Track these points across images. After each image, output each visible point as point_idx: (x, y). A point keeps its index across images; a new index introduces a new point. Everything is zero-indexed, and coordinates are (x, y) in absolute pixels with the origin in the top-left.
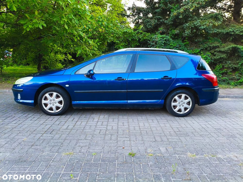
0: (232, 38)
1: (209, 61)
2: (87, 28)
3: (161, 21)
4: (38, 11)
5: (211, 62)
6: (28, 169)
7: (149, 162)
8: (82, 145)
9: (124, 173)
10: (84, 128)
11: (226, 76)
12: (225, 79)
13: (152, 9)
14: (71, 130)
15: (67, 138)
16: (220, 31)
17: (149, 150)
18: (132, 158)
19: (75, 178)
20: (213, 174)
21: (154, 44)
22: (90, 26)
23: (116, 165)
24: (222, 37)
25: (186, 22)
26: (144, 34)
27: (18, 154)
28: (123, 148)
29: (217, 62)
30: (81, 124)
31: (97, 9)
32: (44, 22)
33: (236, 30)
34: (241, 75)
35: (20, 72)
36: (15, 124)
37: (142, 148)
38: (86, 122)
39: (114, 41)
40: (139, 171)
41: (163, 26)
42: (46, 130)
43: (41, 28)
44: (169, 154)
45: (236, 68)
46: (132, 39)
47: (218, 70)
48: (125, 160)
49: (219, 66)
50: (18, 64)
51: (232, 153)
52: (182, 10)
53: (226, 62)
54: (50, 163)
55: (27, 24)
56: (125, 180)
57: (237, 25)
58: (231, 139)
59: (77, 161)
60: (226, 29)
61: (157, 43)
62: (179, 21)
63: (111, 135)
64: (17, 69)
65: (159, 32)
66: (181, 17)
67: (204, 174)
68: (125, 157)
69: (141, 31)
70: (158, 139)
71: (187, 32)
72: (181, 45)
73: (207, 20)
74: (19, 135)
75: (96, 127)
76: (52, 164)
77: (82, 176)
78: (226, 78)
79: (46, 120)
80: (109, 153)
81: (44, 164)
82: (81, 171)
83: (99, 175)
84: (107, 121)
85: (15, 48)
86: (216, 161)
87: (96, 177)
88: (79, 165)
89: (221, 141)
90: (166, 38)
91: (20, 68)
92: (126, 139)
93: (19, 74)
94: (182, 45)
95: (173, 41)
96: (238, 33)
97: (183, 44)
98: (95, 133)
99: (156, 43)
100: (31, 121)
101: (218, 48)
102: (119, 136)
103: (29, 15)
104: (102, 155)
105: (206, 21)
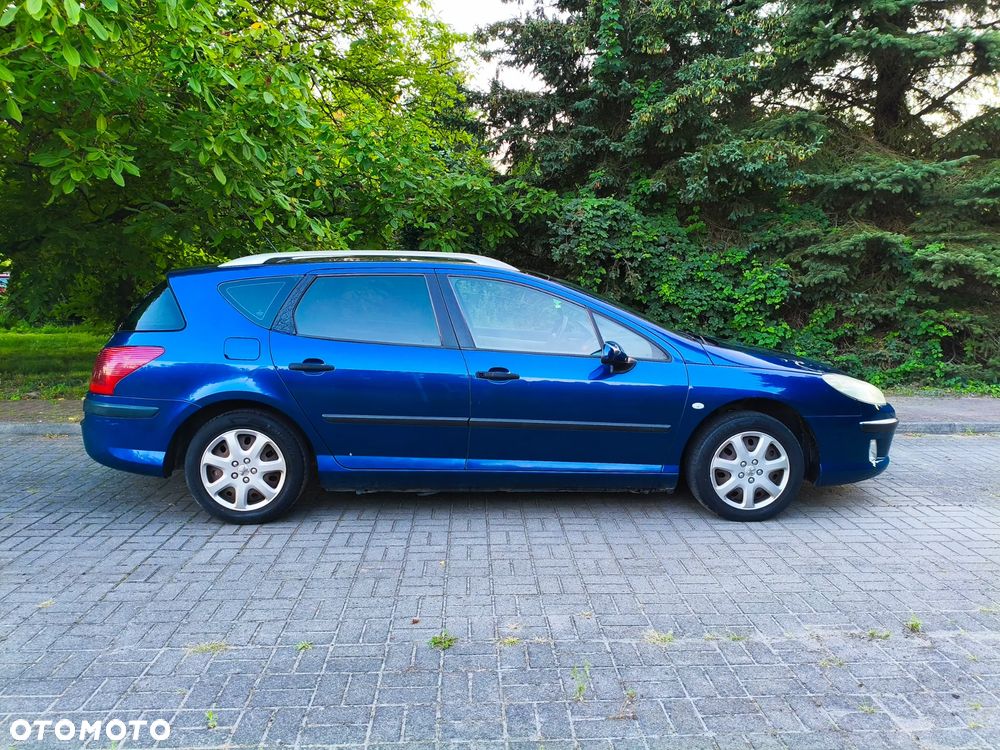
0: (864, 206)
1: (782, 295)
2: (308, 176)
3: (597, 143)
4: (108, 115)
5: (792, 296)
6: (53, 704)
7: (499, 664)
8: (261, 616)
9: (403, 705)
10: (278, 557)
11: (851, 352)
12: (847, 361)
13: (563, 99)
14: (228, 565)
15: (209, 595)
16: (819, 178)
17: (509, 626)
18: (442, 655)
19: (224, 728)
20: (719, 697)
21: (570, 232)
22: (317, 168)
23: (380, 679)
24: (828, 200)
25: (692, 149)
26: (535, 195)
27: (19, 655)
28: (415, 622)
29: (816, 297)
30: (268, 546)
31: (354, 97)
32: (131, 159)
33: (879, 174)
34: (906, 347)
35: (43, 351)
36: (10, 550)
37: (482, 620)
38: (287, 537)
39: (416, 222)
40: (458, 695)
41: (605, 163)
42: (129, 569)
43: (120, 181)
44: (577, 637)
45: (886, 317)
46: (485, 216)
47: (819, 326)
48: (413, 660)
49: (821, 314)
50: (33, 317)
51: (807, 627)
52: (669, 104)
53: (850, 297)
54: (136, 682)
55: (65, 169)
56: (404, 726)
57: (885, 156)
58: (818, 580)
59: (238, 670)
60: (843, 173)
61: (583, 230)
62: (664, 144)
63: (378, 579)
64: (30, 341)
65: (591, 186)
66: (668, 129)
67: (688, 697)
68: (414, 653)
69: (523, 184)
70: (550, 586)
71: (695, 187)
72: (674, 236)
73: (767, 138)
74: (24, 590)
75: (323, 553)
76: (143, 684)
77: (249, 719)
78: (853, 357)
79: (132, 532)
80: (361, 640)
81: (114, 684)
82: (247, 703)
83: (310, 715)
84: (369, 529)
85: (18, 255)
86: (742, 653)
87: (301, 721)
88: (243, 686)
89: (777, 588)
90: (615, 211)
91: (42, 336)
92: (431, 591)
93: (39, 358)
94: (678, 235)
95: (644, 219)
96: (885, 188)
97: (684, 231)
98: (318, 574)
99: (577, 230)
100: (75, 539)
101: (815, 242)
102: (406, 582)
103: (73, 133)
104: (331, 649)
105: (762, 145)
